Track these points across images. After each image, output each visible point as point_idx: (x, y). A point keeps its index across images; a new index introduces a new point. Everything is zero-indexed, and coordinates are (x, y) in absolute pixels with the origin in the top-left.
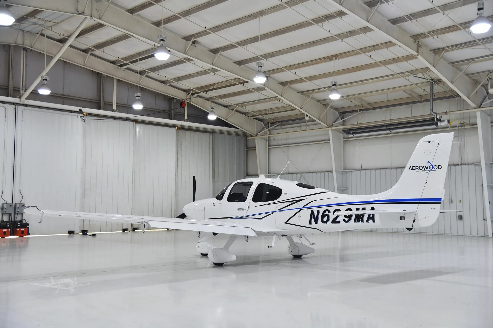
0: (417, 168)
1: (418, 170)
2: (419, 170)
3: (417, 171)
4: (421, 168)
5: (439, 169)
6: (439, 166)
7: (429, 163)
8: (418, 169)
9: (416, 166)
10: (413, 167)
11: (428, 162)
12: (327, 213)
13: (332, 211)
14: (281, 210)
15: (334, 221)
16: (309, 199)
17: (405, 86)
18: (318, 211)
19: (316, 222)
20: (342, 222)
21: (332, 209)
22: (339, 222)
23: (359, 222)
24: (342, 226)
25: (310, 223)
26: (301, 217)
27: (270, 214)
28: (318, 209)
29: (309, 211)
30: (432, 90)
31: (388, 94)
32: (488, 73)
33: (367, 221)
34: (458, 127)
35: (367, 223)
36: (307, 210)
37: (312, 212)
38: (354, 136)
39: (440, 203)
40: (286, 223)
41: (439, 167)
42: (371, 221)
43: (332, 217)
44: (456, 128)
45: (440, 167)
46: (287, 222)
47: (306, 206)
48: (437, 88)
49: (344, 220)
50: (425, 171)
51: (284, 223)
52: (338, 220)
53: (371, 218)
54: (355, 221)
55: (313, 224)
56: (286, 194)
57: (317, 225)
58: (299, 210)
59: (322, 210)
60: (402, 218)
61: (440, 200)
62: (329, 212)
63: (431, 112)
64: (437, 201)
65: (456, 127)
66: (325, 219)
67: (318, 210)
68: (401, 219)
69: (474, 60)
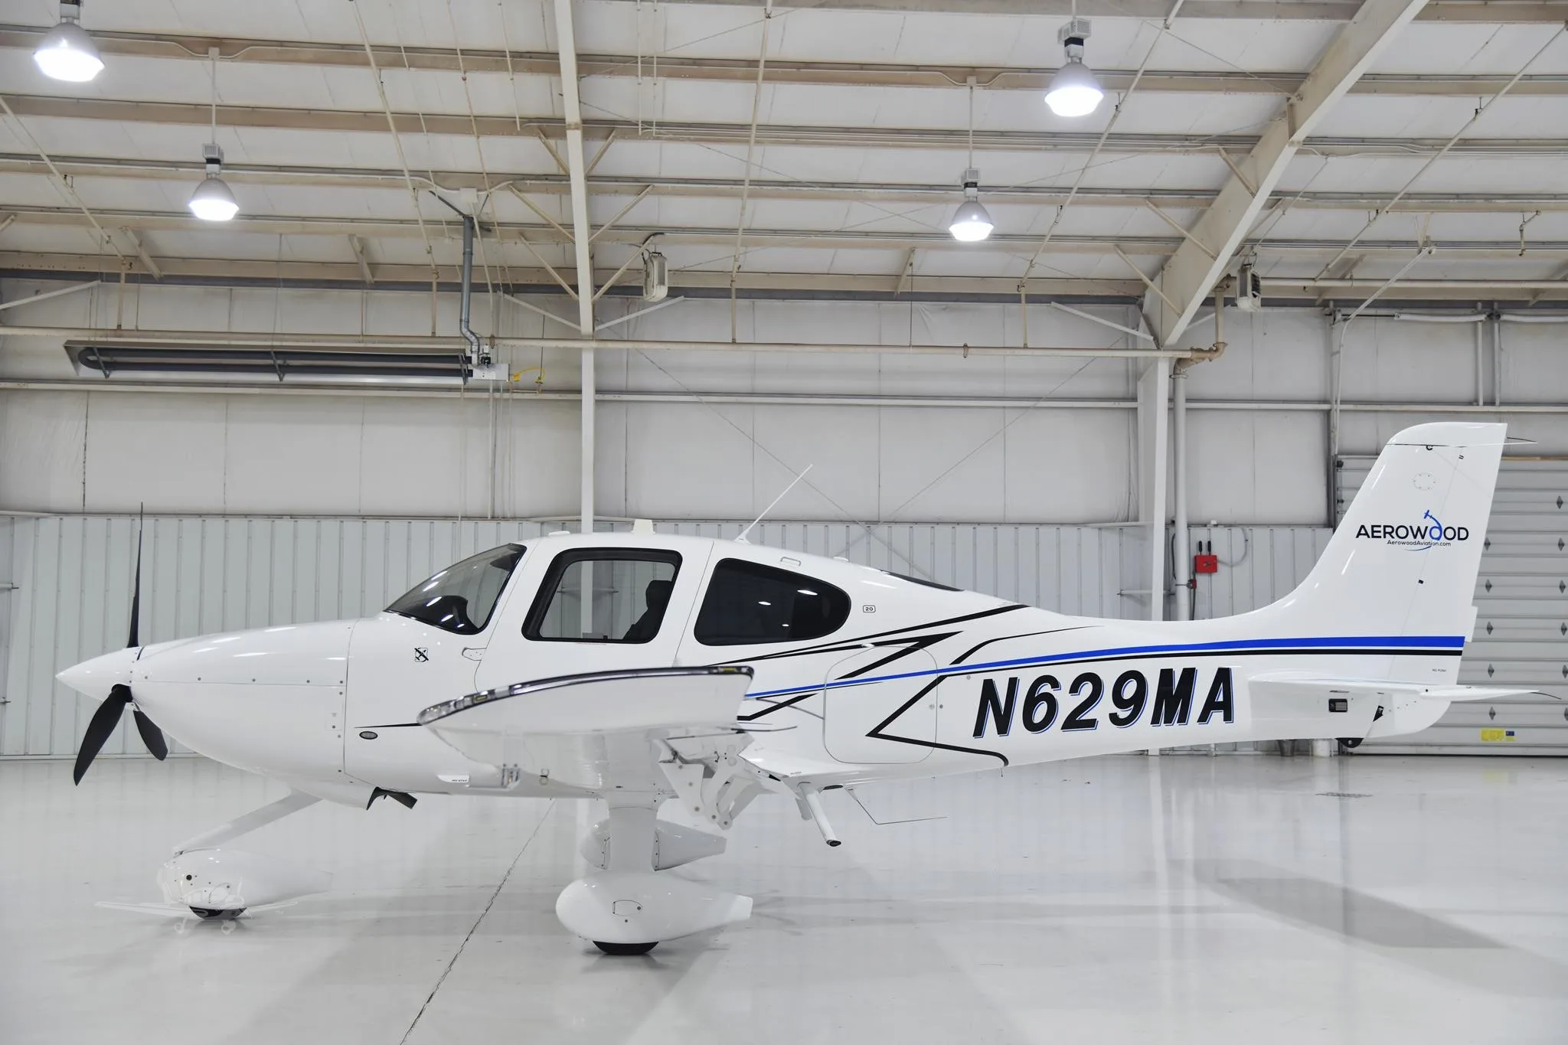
0: (1390, 531)
1: (1392, 540)
2: (1397, 539)
3: (1389, 542)
4: (1402, 532)
5: (1459, 539)
6: (1459, 529)
7: (1431, 517)
8: (1394, 534)
9: (1385, 527)
10: (1373, 527)
11: (1427, 514)
12: (1046, 688)
13: (1066, 683)
14: (852, 678)
15: (1073, 722)
16: (971, 633)
17: (352, 220)
18: (1013, 683)
19: (1003, 728)
20: (1104, 722)
21: (1066, 674)
22: (1091, 724)
23: (1169, 720)
24: (1105, 737)
25: (979, 731)
26: (941, 707)
27: (798, 696)
28: (1013, 674)
29: (977, 682)
30: (468, 254)
31: (281, 235)
32: (646, 233)
33: (1204, 718)
34: (491, 391)
35: (1203, 726)
36: (969, 678)
37: (989, 687)
38: (105, 374)
39: (1459, 653)
40: (874, 733)
41: (1460, 534)
42: (1217, 716)
43: (1067, 702)
44: (485, 395)
45: (1463, 534)
46: (882, 732)
47: (964, 663)
48: (485, 250)
49: (1114, 718)
50: (1415, 543)
51: (868, 735)
52: (1088, 716)
53: (1218, 706)
54: (1155, 720)
55: (991, 737)
56: (869, 609)
57: (1003, 738)
58: (934, 677)
59: (1027, 678)
60: (1336, 705)
61: (1459, 641)
62: (1055, 684)
63: (464, 330)
64: (1448, 645)
65: (487, 390)
66: (1040, 712)
67: (1010, 679)
68: (1332, 709)
69: (656, 185)
